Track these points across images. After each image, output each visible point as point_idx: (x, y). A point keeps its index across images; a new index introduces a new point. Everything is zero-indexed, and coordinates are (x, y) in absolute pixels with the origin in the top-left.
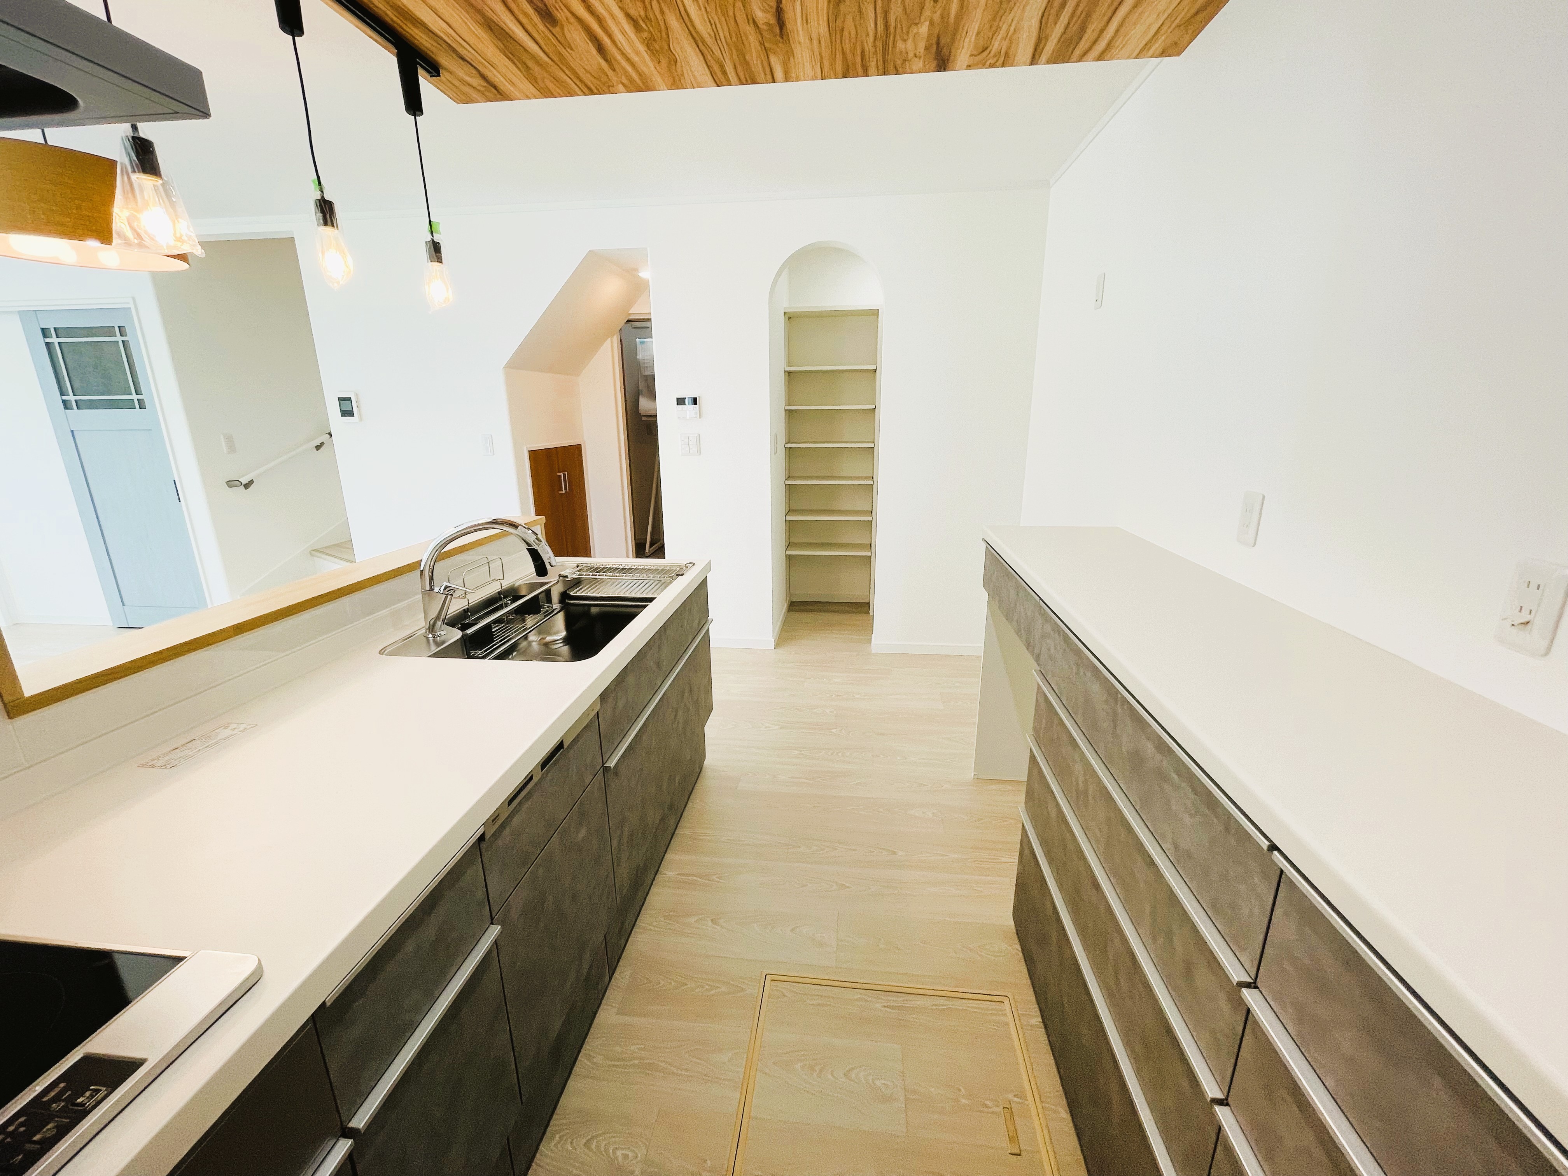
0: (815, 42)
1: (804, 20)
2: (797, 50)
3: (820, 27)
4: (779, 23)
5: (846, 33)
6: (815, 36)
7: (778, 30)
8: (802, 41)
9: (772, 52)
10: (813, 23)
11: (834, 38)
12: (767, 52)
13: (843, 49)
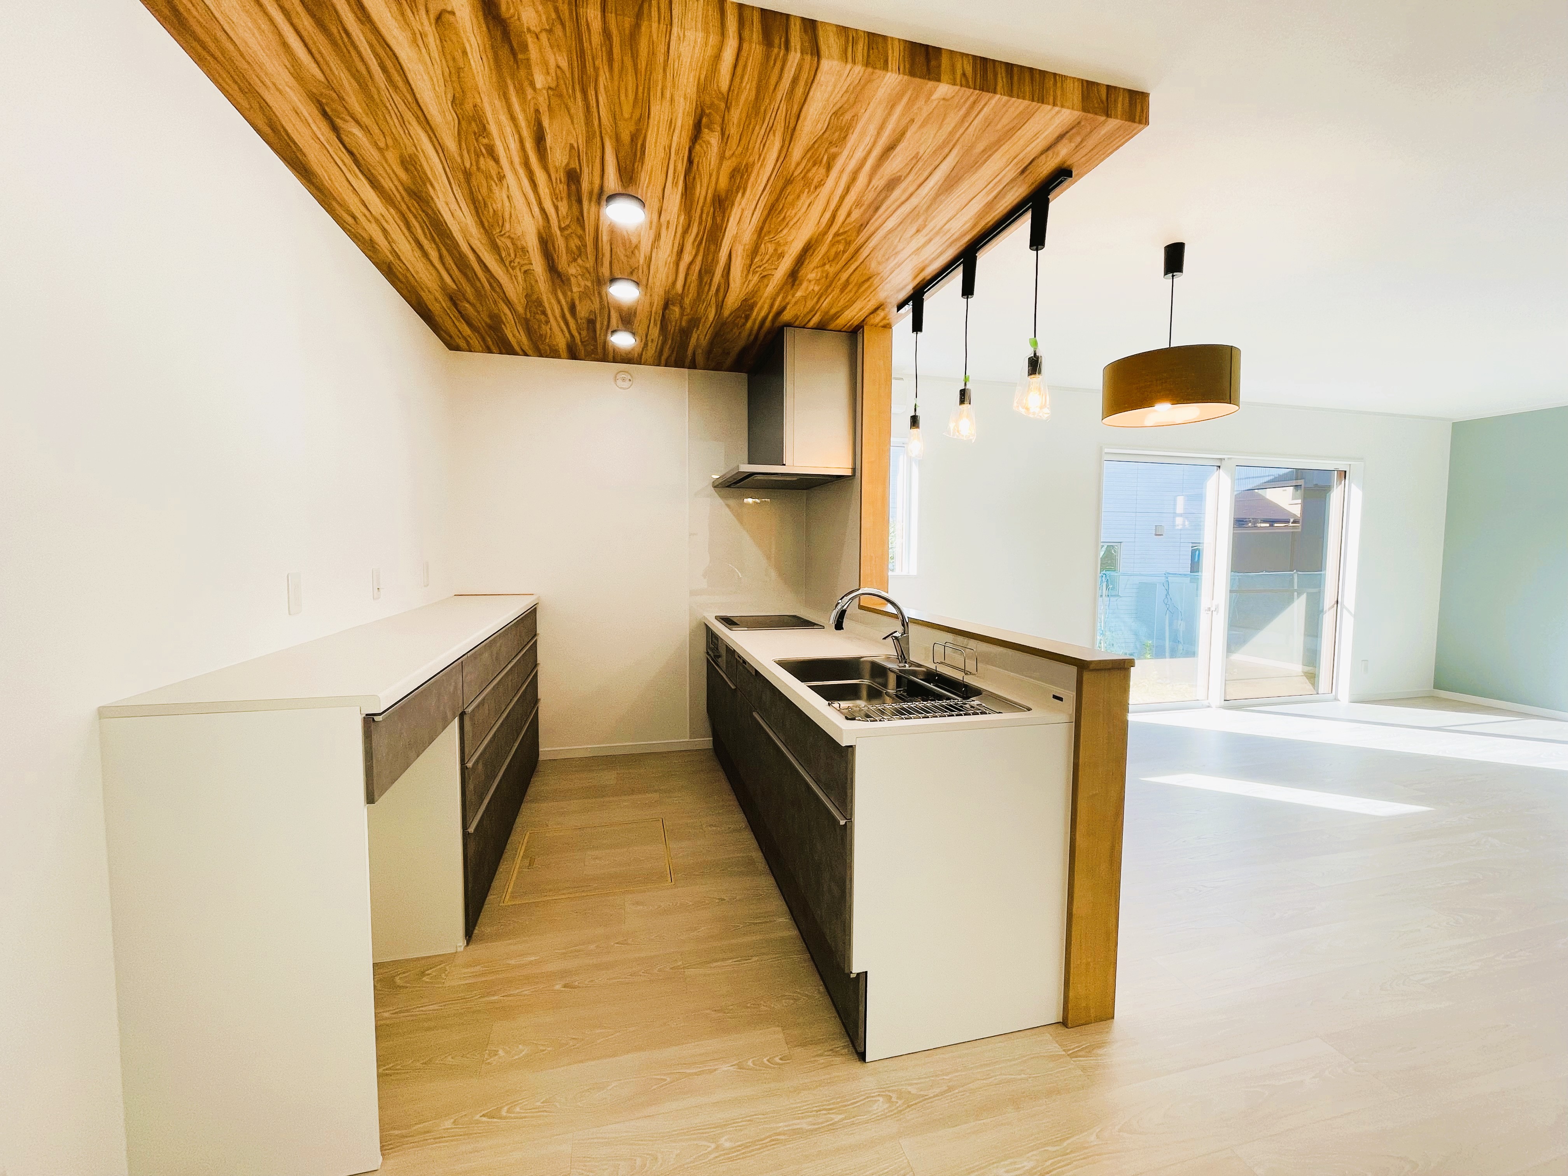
0: (668, 95)
1: (673, 125)
2: (692, 91)
3: (659, 112)
4: (700, 127)
5: (631, 96)
6: (666, 103)
7: (704, 120)
8: (682, 100)
9: (723, 94)
10: (665, 117)
11: (645, 95)
12: (728, 98)
13: (636, 74)
